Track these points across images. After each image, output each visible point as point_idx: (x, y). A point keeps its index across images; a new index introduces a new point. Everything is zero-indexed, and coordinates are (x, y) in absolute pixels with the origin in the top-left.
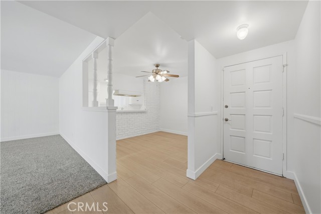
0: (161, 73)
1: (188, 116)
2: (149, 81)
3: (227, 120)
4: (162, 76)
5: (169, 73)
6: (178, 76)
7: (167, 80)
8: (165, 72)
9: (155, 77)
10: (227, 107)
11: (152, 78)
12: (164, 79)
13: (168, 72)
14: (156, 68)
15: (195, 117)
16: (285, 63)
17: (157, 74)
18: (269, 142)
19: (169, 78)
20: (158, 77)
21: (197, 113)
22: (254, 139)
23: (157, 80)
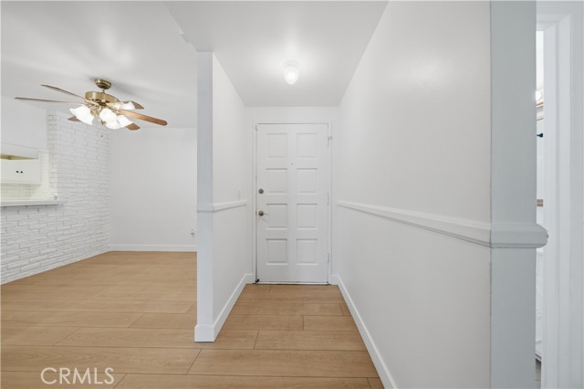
0: (117, 106)
1: (198, 212)
2: (74, 119)
3: (261, 214)
4: (119, 113)
5: (140, 111)
6: (164, 123)
7: (133, 127)
8: (130, 107)
9: (95, 113)
10: (261, 192)
11: (83, 113)
12: (125, 122)
13: (138, 106)
14: (101, 90)
15: (213, 211)
16: (330, 135)
17: (103, 105)
18: (314, 241)
19: (139, 123)
20: (106, 114)
21: (216, 205)
22: (298, 239)
23: (103, 123)
